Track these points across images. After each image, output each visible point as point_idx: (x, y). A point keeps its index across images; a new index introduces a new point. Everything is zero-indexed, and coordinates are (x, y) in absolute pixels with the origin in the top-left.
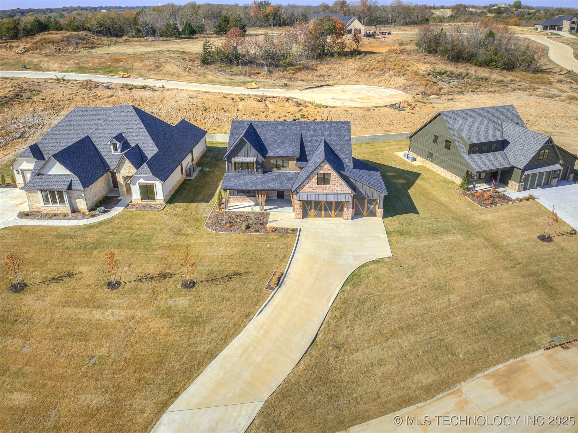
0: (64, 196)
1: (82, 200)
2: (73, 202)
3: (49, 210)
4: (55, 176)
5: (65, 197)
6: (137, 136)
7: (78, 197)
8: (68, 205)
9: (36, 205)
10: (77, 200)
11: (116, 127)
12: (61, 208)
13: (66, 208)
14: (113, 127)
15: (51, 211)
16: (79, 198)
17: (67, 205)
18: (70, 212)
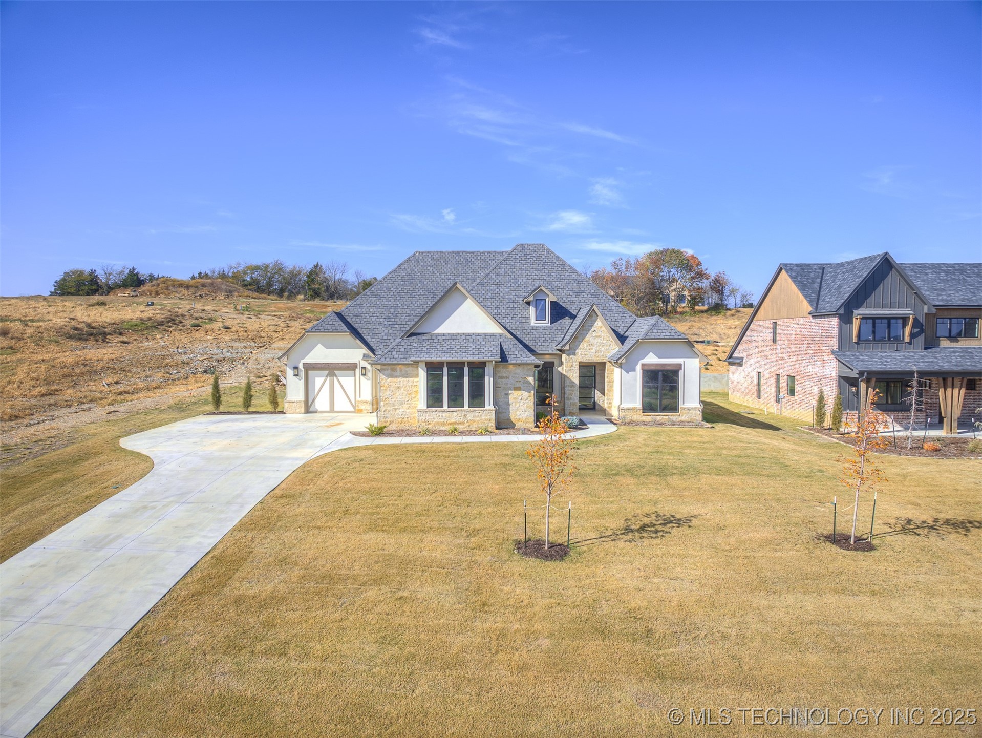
0: (487, 378)
1: (525, 394)
2: (502, 400)
3: (438, 423)
4: (454, 337)
5: (489, 382)
6: (577, 294)
7: (518, 385)
8: (492, 407)
9: (400, 412)
10: (514, 395)
11: (522, 280)
12: (470, 416)
13: (486, 414)
14: (516, 280)
15: (443, 424)
16: (518, 389)
17: (487, 407)
18: (493, 424)
